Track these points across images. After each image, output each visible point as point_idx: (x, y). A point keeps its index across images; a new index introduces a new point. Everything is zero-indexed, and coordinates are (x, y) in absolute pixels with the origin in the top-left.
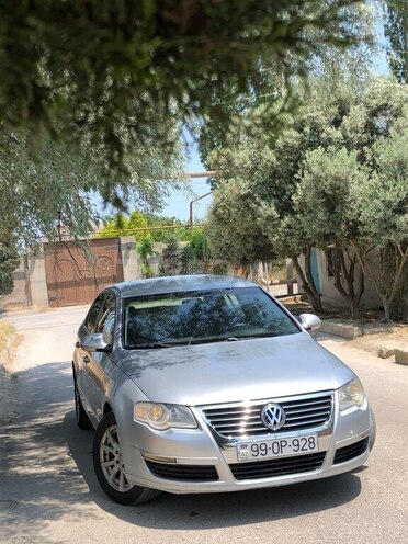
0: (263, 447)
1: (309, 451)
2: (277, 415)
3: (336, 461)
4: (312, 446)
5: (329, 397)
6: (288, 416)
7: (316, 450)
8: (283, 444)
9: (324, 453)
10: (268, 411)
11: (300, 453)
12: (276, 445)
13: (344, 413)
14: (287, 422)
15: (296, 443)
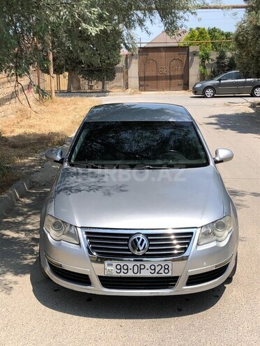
0: (125, 267)
1: (164, 275)
2: (141, 244)
3: (188, 284)
4: (166, 271)
5: (192, 233)
6: (150, 245)
7: (169, 274)
8: (142, 267)
9: (177, 277)
10: (135, 240)
11: (156, 275)
12: (136, 267)
13: (200, 248)
14: (149, 250)
15: (153, 267)
